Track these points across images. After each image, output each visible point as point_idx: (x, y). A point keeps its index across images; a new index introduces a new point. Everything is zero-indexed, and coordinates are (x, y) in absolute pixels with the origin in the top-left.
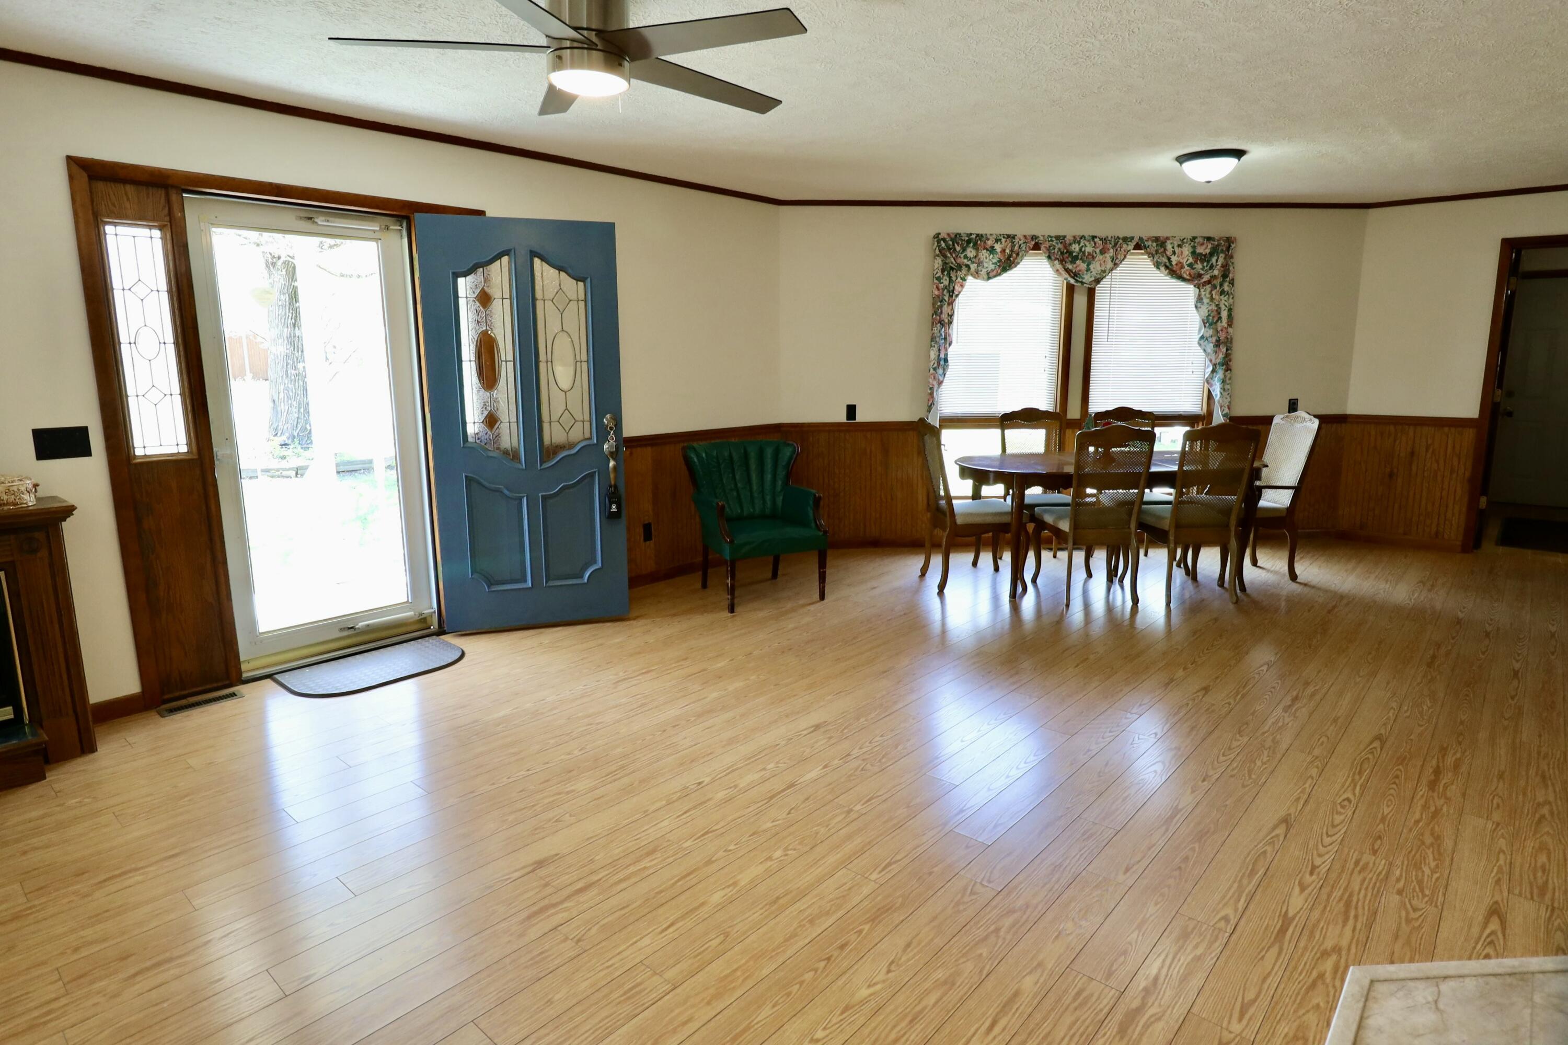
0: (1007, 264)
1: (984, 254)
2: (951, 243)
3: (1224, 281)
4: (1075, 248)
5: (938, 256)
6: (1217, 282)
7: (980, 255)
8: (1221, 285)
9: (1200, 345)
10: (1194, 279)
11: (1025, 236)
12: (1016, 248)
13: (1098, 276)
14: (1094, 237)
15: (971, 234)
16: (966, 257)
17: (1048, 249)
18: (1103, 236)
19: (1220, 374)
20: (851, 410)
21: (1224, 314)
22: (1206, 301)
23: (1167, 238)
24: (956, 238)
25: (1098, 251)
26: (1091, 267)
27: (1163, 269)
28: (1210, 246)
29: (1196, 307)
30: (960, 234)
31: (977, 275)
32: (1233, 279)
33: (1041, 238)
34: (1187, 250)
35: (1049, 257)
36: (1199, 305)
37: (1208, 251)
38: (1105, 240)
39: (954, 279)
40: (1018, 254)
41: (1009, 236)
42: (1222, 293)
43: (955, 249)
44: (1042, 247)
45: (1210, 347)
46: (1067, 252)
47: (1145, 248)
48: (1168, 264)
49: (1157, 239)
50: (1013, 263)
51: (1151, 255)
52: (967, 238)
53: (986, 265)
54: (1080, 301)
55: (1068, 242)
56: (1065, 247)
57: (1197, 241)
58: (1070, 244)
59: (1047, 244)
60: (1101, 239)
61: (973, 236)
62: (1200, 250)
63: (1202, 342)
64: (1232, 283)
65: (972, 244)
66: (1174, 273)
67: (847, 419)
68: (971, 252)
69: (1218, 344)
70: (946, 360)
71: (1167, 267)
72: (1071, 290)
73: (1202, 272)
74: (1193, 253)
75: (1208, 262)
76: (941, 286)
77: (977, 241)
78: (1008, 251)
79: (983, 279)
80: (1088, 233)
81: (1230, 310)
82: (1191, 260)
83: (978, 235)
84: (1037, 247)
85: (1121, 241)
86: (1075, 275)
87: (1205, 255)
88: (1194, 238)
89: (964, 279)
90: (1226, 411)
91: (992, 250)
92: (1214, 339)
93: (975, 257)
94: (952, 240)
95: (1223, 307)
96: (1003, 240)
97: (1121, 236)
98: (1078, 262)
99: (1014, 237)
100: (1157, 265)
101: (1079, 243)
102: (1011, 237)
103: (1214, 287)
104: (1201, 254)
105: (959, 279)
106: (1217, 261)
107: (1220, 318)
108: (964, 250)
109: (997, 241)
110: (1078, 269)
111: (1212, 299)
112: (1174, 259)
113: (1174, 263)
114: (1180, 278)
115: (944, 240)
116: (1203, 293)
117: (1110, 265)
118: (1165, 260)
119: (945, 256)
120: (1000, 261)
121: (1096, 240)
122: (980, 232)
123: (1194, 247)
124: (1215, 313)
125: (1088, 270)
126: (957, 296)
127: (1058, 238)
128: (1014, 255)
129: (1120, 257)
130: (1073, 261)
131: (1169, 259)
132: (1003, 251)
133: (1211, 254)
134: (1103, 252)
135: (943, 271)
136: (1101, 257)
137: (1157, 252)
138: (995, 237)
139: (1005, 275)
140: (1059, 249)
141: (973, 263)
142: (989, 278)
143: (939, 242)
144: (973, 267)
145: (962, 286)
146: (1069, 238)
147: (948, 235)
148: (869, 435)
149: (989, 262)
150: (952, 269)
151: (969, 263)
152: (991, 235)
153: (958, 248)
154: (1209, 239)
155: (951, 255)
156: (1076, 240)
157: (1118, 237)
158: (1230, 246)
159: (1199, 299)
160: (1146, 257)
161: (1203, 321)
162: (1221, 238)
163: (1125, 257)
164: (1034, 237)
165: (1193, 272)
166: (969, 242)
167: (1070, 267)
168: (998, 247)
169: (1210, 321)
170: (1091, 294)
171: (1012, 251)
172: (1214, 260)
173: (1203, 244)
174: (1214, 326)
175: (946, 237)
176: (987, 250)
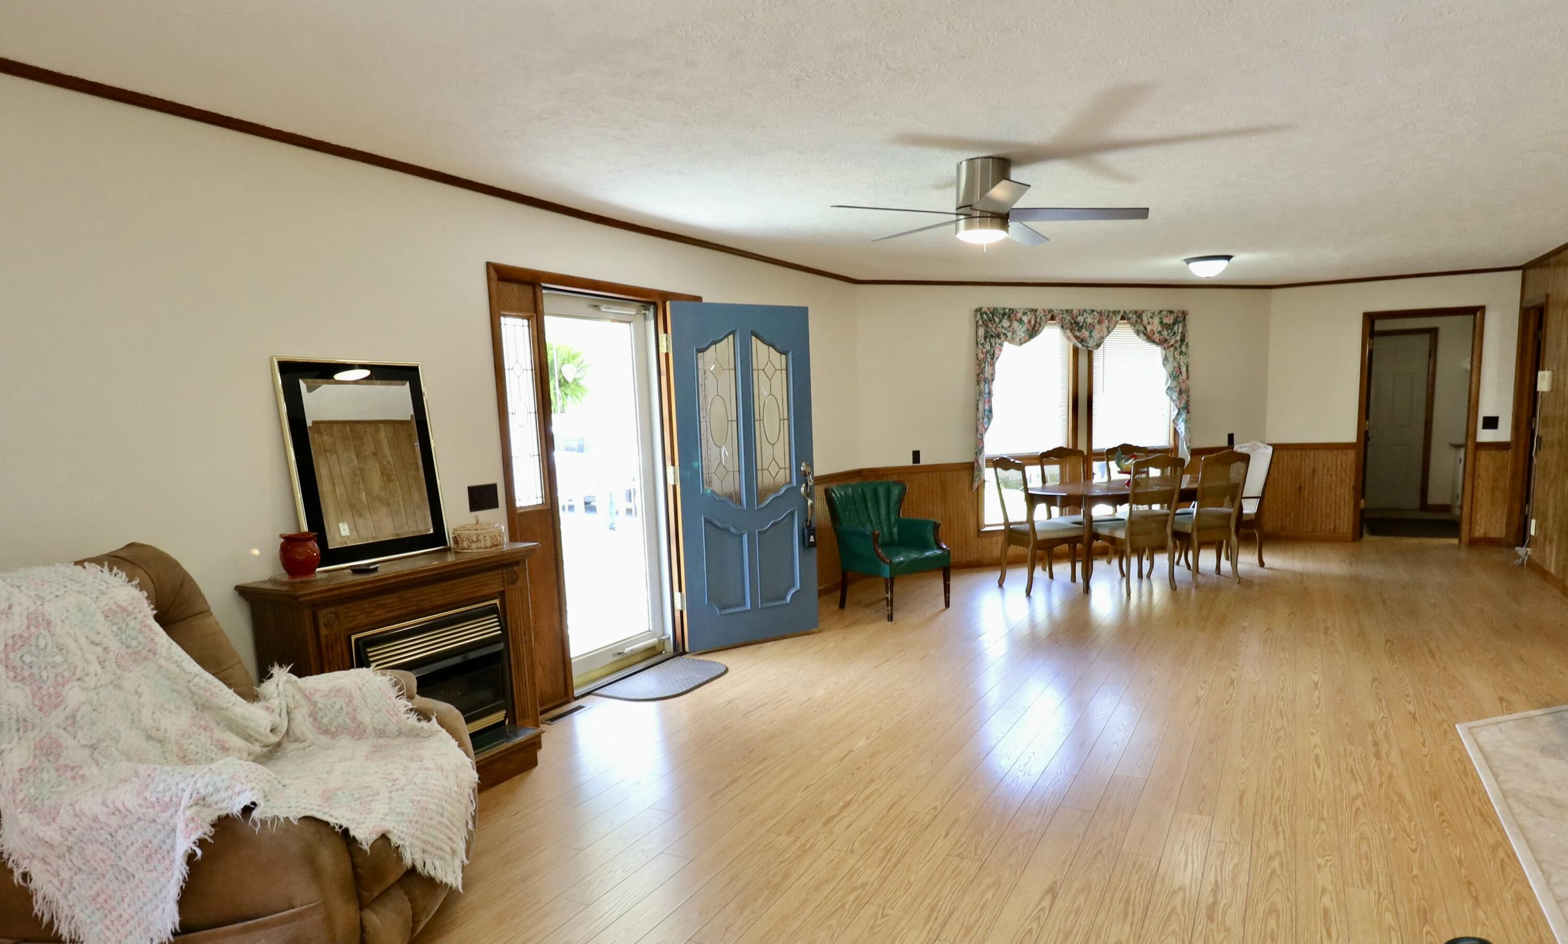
0: (1033, 332)
1: (1015, 324)
2: (991, 315)
3: (1182, 344)
4: (1080, 319)
5: (981, 326)
6: (1178, 345)
7: (1013, 325)
8: (1180, 347)
9: (1167, 394)
10: (1162, 342)
11: (1044, 310)
12: (1038, 319)
13: (1099, 342)
14: (1093, 311)
15: (1005, 309)
16: (1002, 327)
17: (1062, 320)
18: (1099, 311)
19: (1184, 416)
20: (916, 455)
21: (1184, 369)
22: (1171, 359)
23: (1143, 312)
24: (994, 312)
25: (1096, 321)
26: (1093, 334)
27: (1142, 335)
28: (1172, 318)
29: (1164, 364)
30: (997, 309)
31: (1012, 341)
32: (1187, 343)
33: (1056, 311)
34: (1156, 321)
35: (1062, 327)
36: (1165, 362)
37: (1171, 321)
38: (1100, 313)
39: (994, 344)
40: (1040, 325)
41: (1032, 310)
42: (1181, 353)
43: (995, 321)
44: (1057, 318)
45: (1175, 396)
46: (1075, 322)
47: (1129, 319)
48: (1145, 332)
49: (1136, 312)
50: (1038, 330)
51: (1133, 325)
52: (1002, 312)
53: (1018, 333)
54: (1083, 360)
55: (1074, 315)
56: (1073, 318)
57: (1163, 313)
58: (1076, 317)
59: (1061, 316)
60: (1098, 313)
61: (1007, 310)
62: (1165, 321)
63: (1168, 391)
64: (1187, 346)
65: (1006, 317)
66: (1150, 339)
67: (914, 463)
68: (1005, 323)
69: (1181, 392)
70: (990, 411)
71: (1145, 334)
72: (1076, 351)
73: (1168, 338)
74: (1161, 323)
75: (1172, 330)
76: (984, 350)
77: (1009, 314)
78: (1033, 322)
79: (1017, 345)
80: (1088, 308)
81: (1187, 366)
82: (1160, 328)
83: (1010, 310)
84: (1053, 318)
85: (1111, 314)
86: (1082, 341)
87: (1169, 325)
88: (1161, 311)
89: (1001, 345)
90: (1189, 444)
91: (1021, 321)
92: (1178, 389)
93: (1009, 327)
94: (991, 313)
95: (1182, 364)
96: (1029, 313)
97: (1111, 310)
98: (1083, 330)
99: (1036, 311)
100: (1138, 332)
101: (1083, 315)
102: (1034, 311)
103: (1176, 349)
104: (1166, 324)
105: (997, 345)
106: (1178, 329)
107: (1181, 373)
108: (1000, 321)
109: (1024, 314)
110: (1083, 335)
111: (1175, 358)
112: (1149, 328)
113: (1148, 331)
114: (1154, 342)
115: (986, 313)
116: (1168, 354)
117: (1106, 332)
118: (1142, 328)
119: (987, 326)
120: (1028, 330)
121: (1095, 313)
122: (1011, 307)
123: (1161, 318)
124: (1177, 369)
125: (1091, 336)
126: (997, 358)
127: (1067, 311)
128: (1037, 325)
129: (1112, 326)
130: (1080, 330)
131: (1145, 328)
132: (1030, 322)
133: (1174, 324)
134: (1100, 322)
135: (985, 338)
136: (1099, 327)
137: (1136, 322)
138: (1022, 310)
139: (1033, 341)
140: (1069, 321)
141: (1008, 331)
142: (1021, 344)
143: (981, 315)
144: (1009, 334)
145: (1001, 350)
146: (1075, 312)
147: (988, 309)
148: (930, 474)
149: (1021, 331)
150: (992, 336)
151: (1005, 332)
152: (1020, 309)
153: (997, 320)
154: (1171, 312)
155: (993, 325)
156: (1081, 313)
157: (1109, 311)
158: (1185, 318)
159: (1166, 359)
160: (1129, 326)
161: (1170, 375)
162: (1179, 311)
163: (1115, 326)
164: (1050, 311)
165: (1161, 337)
166: (1004, 315)
167: (1078, 334)
168: (1025, 319)
169: (1175, 375)
170: (1090, 354)
171: (1036, 322)
172: (1176, 328)
173: (1167, 316)
174: (1177, 379)
175: (987, 310)
176: (1018, 321)
